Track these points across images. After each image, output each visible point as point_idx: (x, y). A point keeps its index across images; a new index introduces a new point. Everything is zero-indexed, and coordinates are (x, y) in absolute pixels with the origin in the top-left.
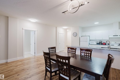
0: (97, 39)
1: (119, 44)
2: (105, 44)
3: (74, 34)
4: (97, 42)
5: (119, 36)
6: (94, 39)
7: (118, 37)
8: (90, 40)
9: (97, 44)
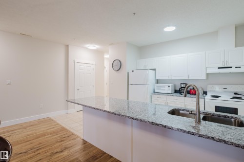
0: (173, 78)
1: (235, 94)
3: (114, 64)
4: (175, 86)
5: (234, 68)
6: (167, 78)
7: (233, 70)
9: (176, 91)
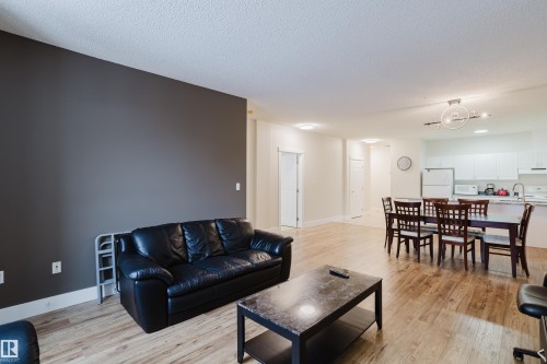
0: (478, 179)
2: (507, 194)
3: (400, 162)
4: (479, 188)
6: (471, 179)
8: (455, 182)
9: (480, 193)
